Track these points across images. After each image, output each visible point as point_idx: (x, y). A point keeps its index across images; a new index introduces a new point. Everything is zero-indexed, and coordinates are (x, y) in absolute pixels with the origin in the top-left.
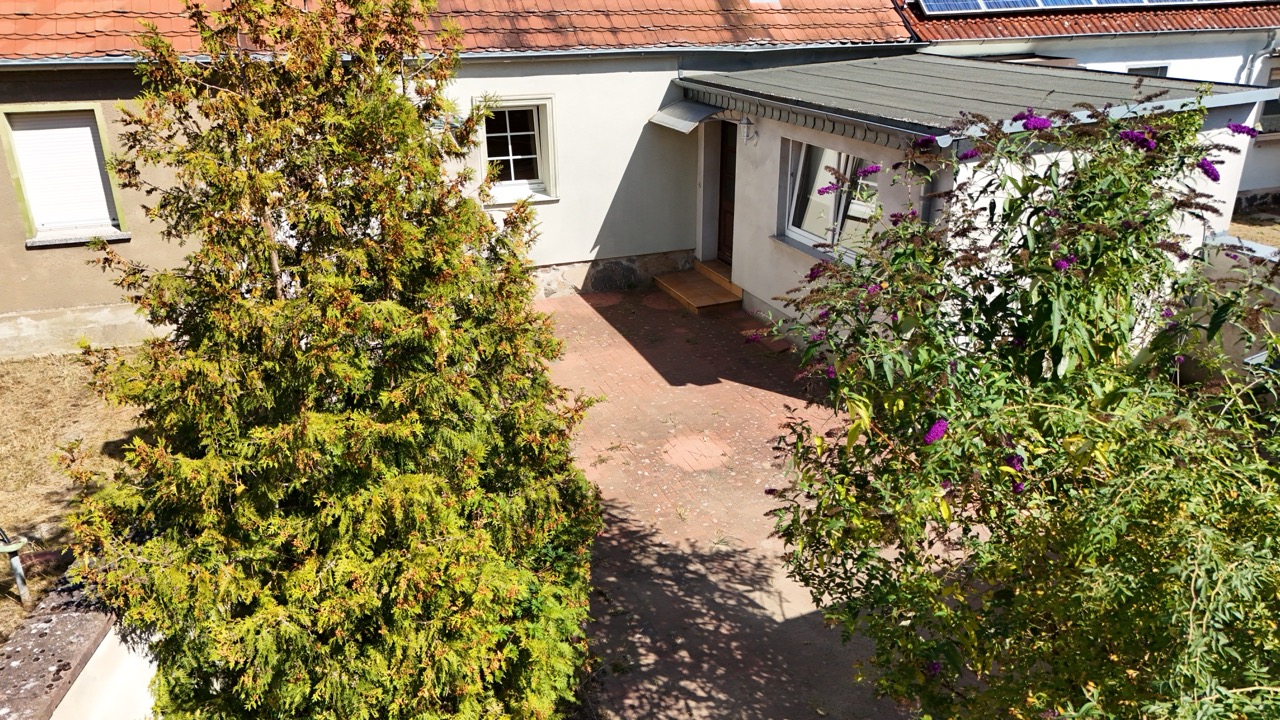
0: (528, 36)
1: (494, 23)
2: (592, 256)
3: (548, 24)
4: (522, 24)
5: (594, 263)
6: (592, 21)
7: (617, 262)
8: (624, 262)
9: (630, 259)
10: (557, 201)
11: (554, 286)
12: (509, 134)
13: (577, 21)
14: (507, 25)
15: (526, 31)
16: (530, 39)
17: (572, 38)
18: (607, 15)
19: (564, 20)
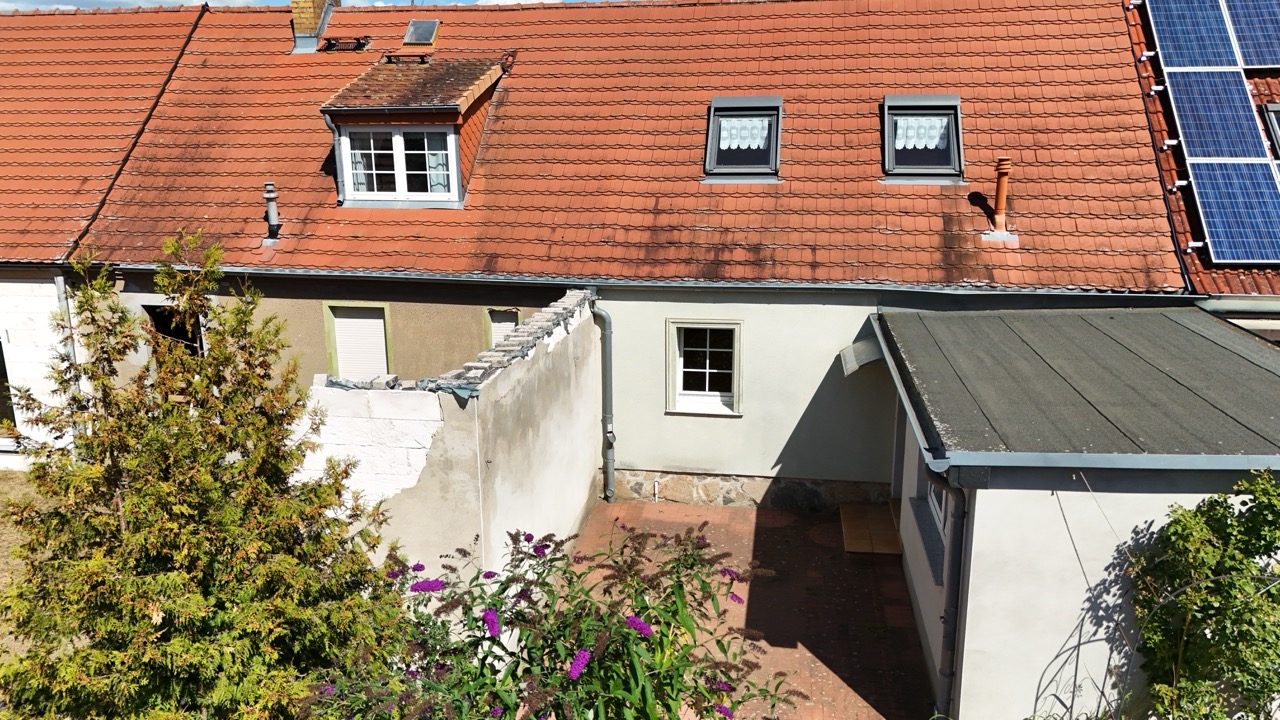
0: (727, 267)
1: (700, 254)
2: (773, 473)
3: (750, 257)
4: (726, 256)
5: (776, 480)
6: (795, 255)
7: (800, 483)
8: (808, 484)
9: (815, 482)
10: (741, 417)
11: (733, 495)
12: (708, 350)
13: (780, 255)
14: (711, 256)
15: (727, 263)
16: (728, 271)
17: (767, 272)
18: (814, 249)
19: (767, 253)
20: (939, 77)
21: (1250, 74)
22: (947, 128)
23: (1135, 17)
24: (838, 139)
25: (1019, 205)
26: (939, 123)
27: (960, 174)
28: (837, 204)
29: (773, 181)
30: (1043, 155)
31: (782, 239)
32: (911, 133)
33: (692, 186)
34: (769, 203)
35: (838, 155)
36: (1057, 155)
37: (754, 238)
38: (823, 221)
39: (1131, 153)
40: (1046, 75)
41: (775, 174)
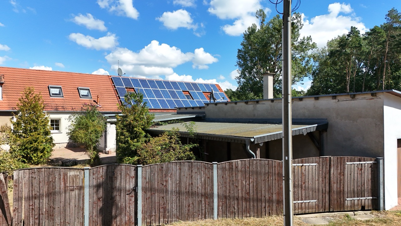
1: (53, 107)
2: (68, 142)
3: (62, 108)
4: (58, 108)
5: (68, 143)
6: (69, 108)
7: (72, 143)
8: (74, 143)
10: (62, 133)
11: (61, 147)
12: (55, 123)
13: (67, 108)
14: (55, 108)
16: (59, 110)
17: (66, 110)
18: (72, 107)
19: (65, 107)
20: (85, 85)
21: (126, 88)
22: (88, 92)
23: (111, 80)
24: (72, 93)
25: (100, 102)
26: (87, 91)
27: (91, 98)
28: (74, 101)
29: (63, 98)
30: (102, 96)
31: (67, 106)
32: (83, 92)
33: (49, 98)
34: (63, 101)
35: (72, 95)
36: (104, 96)
37: (62, 106)
38: (72, 103)
39: (113, 96)
40: (100, 86)
41: (63, 97)
